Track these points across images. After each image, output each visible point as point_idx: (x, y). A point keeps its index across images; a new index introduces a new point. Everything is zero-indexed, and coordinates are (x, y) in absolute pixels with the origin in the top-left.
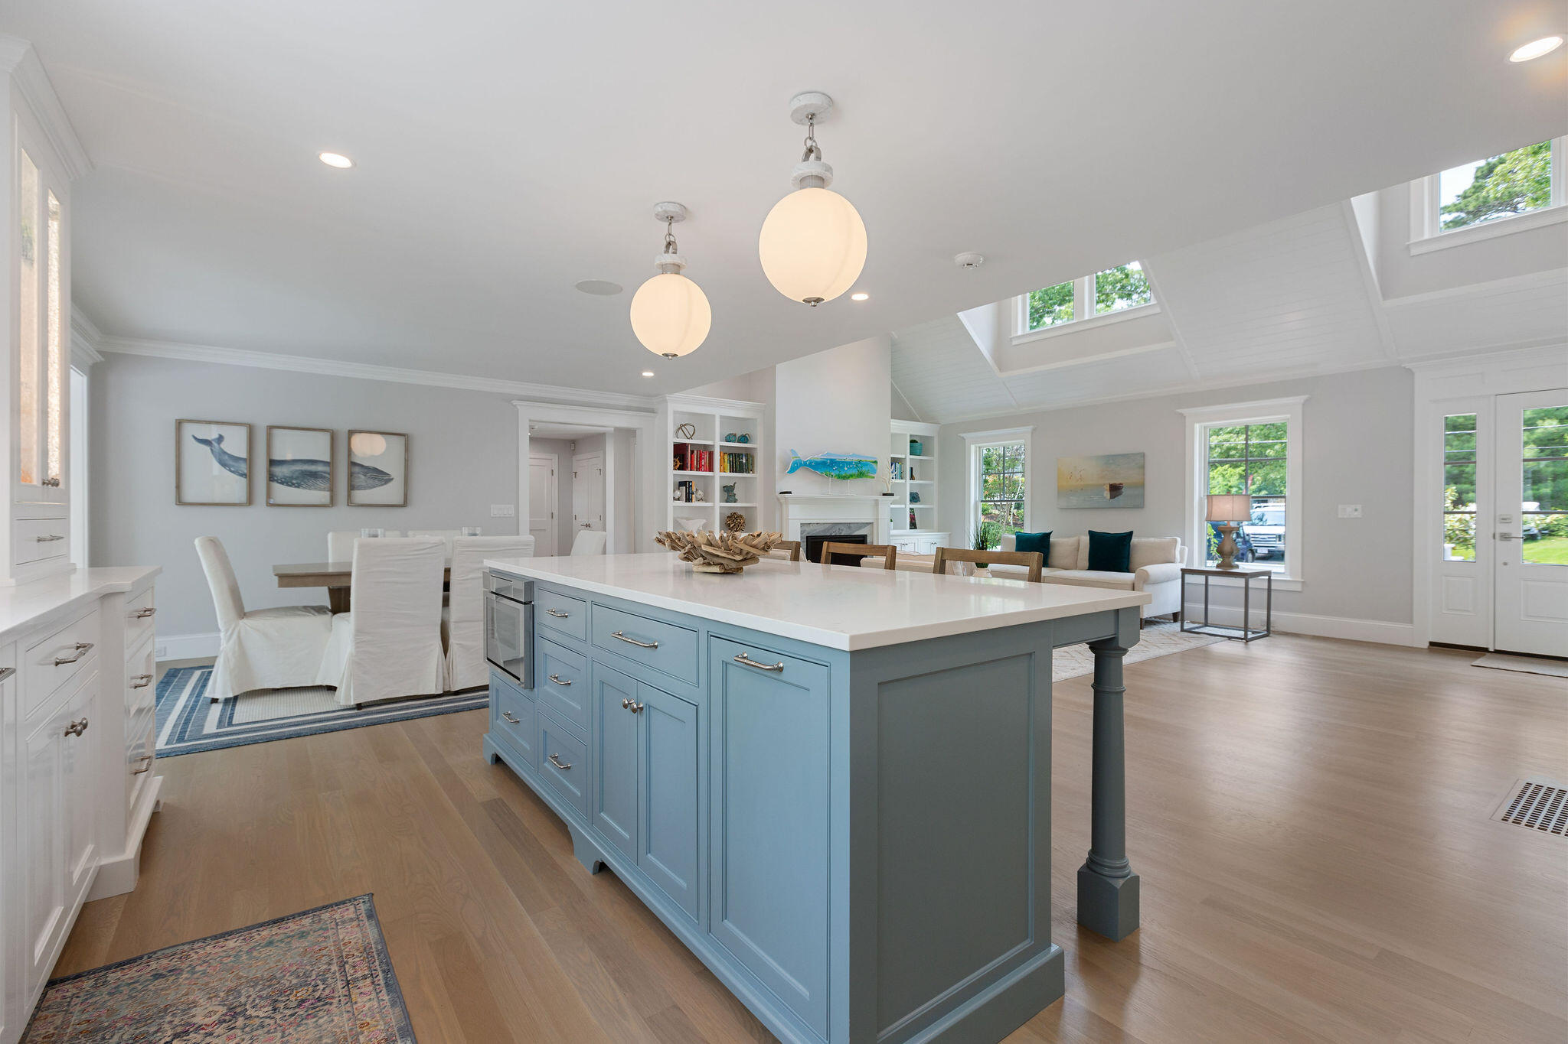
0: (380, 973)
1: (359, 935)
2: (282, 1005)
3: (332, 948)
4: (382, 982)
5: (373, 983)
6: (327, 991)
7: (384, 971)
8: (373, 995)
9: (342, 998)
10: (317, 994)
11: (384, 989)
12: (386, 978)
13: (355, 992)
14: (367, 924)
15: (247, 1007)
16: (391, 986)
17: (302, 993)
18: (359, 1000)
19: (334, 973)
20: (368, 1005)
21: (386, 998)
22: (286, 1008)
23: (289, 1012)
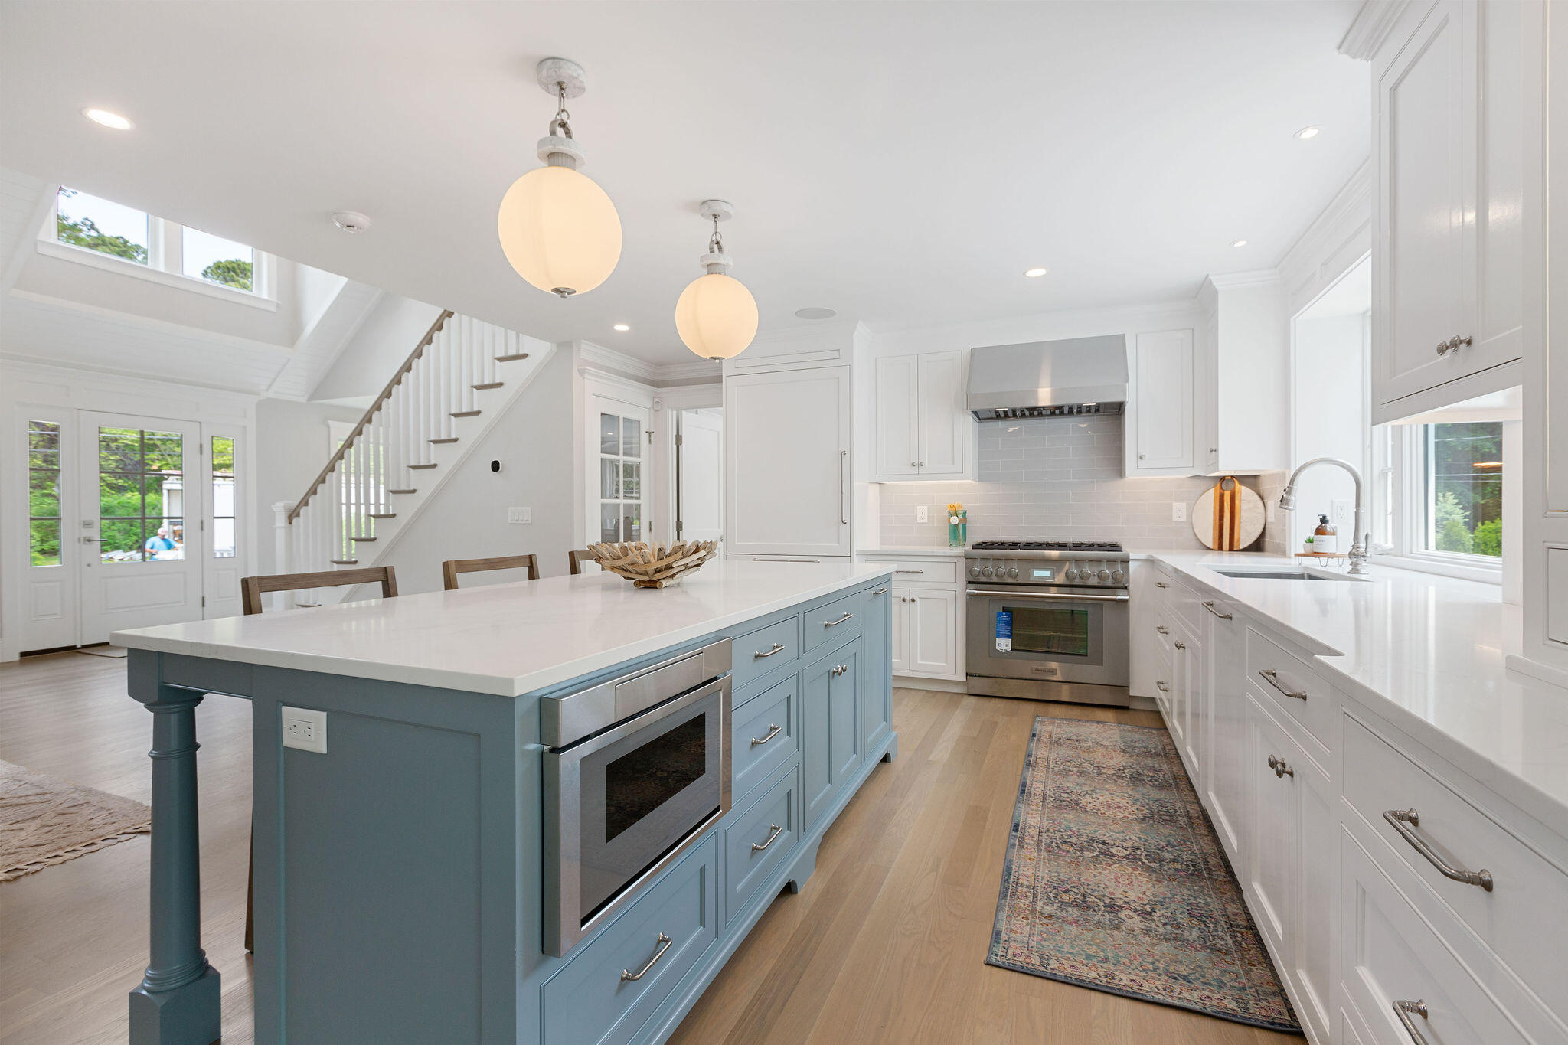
0: (1011, 883)
1: (1014, 921)
2: (1079, 896)
3: (1037, 921)
4: (1012, 877)
5: (1018, 879)
6: (1048, 890)
7: (1008, 883)
8: (1021, 872)
9: (1040, 880)
10: (1055, 891)
11: (1013, 872)
12: (1009, 877)
13: (1031, 880)
14: (1004, 928)
15: (1103, 909)
16: (1008, 871)
17: (1065, 897)
18: (1031, 874)
19: (1041, 900)
20: (1026, 869)
21: (1014, 867)
22: (1077, 894)
23: (1075, 890)
